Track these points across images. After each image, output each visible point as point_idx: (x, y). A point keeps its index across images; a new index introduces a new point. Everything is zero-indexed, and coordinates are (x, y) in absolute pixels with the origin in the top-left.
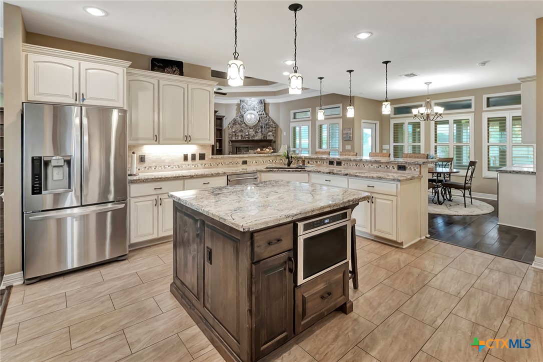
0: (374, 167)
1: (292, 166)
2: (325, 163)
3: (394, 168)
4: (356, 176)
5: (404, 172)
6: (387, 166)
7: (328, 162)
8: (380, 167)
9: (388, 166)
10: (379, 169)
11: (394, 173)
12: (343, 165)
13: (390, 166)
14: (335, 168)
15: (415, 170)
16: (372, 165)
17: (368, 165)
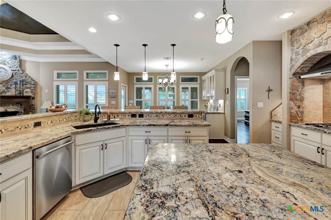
0: (171, 116)
1: (99, 122)
2: (127, 116)
3: (185, 117)
4: (176, 125)
5: (192, 118)
6: (180, 116)
7: (130, 116)
8: (175, 116)
9: (182, 116)
10: (174, 118)
11: (187, 119)
12: (144, 117)
13: (183, 115)
14: (138, 120)
15: (199, 116)
16: (169, 116)
17: (166, 115)
